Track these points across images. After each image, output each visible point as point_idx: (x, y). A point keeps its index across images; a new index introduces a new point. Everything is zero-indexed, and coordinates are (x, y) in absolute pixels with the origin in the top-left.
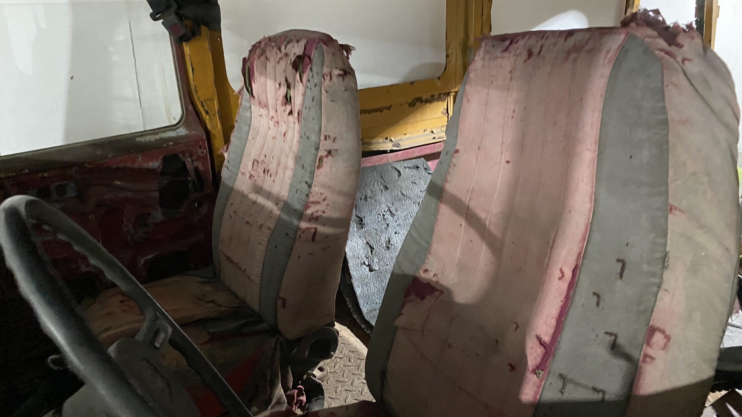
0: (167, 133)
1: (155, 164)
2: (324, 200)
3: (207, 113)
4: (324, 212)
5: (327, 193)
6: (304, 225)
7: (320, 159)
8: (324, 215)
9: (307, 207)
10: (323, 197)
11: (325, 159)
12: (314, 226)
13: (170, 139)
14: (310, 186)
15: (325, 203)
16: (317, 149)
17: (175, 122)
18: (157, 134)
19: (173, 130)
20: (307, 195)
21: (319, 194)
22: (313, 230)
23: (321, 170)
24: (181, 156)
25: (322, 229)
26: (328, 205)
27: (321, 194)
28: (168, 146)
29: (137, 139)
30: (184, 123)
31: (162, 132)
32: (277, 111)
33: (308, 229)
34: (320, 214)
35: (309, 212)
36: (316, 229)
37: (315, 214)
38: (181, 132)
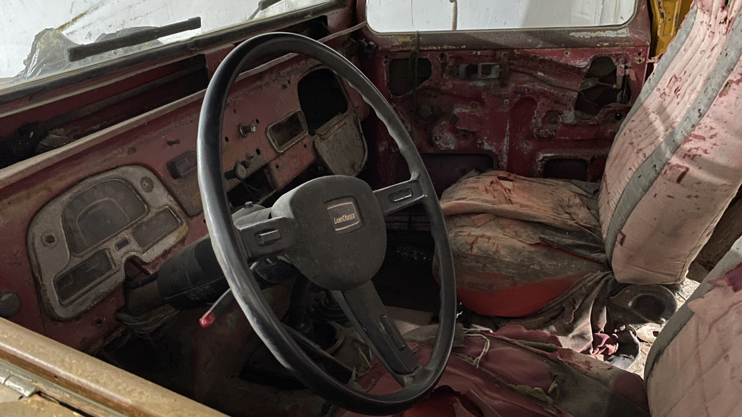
0: (607, 32)
1: (582, 63)
2: (711, 137)
3: (662, 15)
4: (705, 152)
5: (719, 130)
6: (675, 160)
7: (728, 83)
8: (704, 155)
9: (686, 140)
10: (713, 132)
11: (734, 85)
12: (687, 165)
13: (606, 39)
14: (701, 116)
15: (713, 141)
16: (730, 71)
17: (621, 22)
18: (595, 31)
19: (613, 30)
20: (693, 126)
21: (708, 129)
22: (683, 170)
23: (722, 98)
24: (614, 60)
25: (695, 172)
26: (715, 145)
27: (711, 128)
28: (602, 46)
29: (571, 34)
30: (629, 25)
31: (600, 30)
32: (716, 18)
33: (679, 166)
34: (700, 152)
35: (687, 146)
36: (687, 169)
37: (694, 152)
38: (623, 33)
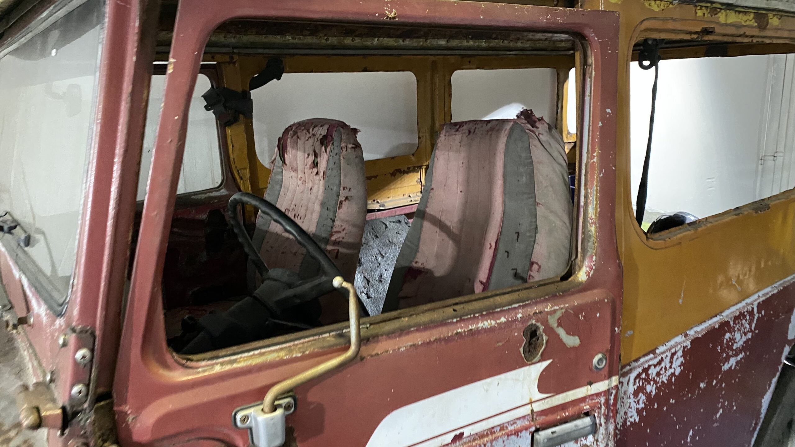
0: (214, 193)
1: (204, 216)
2: (344, 230)
3: (241, 178)
4: (343, 238)
5: (345, 226)
6: (329, 248)
7: (340, 202)
8: (344, 240)
9: (331, 235)
10: (343, 228)
11: (344, 203)
12: (337, 248)
13: (216, 197)
14: (333, 221)
15: (345, 232)
16: (338, 196)
17: (217, 185)
18: (206, 193)
19: (217, 191)
20: (332, 228)
21: (340, 227)
22: (336, 252)
23: (341, 210)
25: (342, 250)
27: (342, 226)
28: (213, 202)
29: (193, 197)
30: (224, 185)
31: (209, 192)
32: (305, 173)
33: (333, 250)
34: (341, 239)
35: (333, 238)
36: (338, 250)
37: (338, 240)
38: (223, 192)
